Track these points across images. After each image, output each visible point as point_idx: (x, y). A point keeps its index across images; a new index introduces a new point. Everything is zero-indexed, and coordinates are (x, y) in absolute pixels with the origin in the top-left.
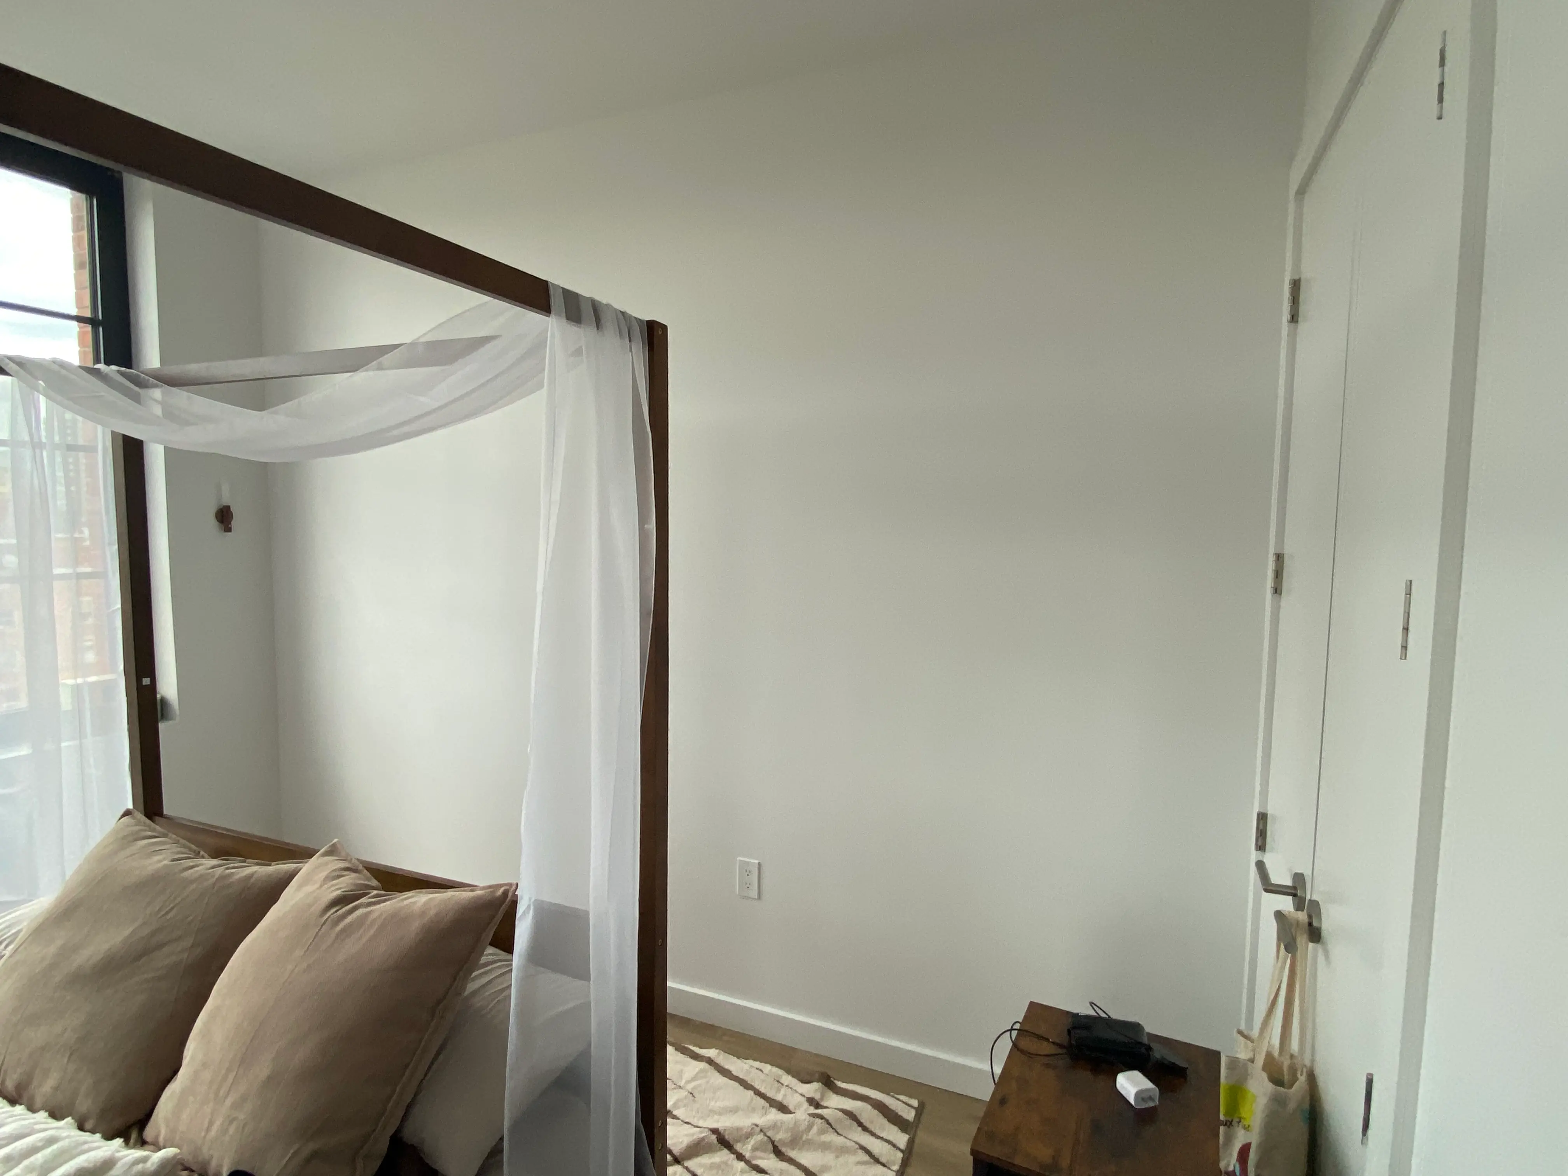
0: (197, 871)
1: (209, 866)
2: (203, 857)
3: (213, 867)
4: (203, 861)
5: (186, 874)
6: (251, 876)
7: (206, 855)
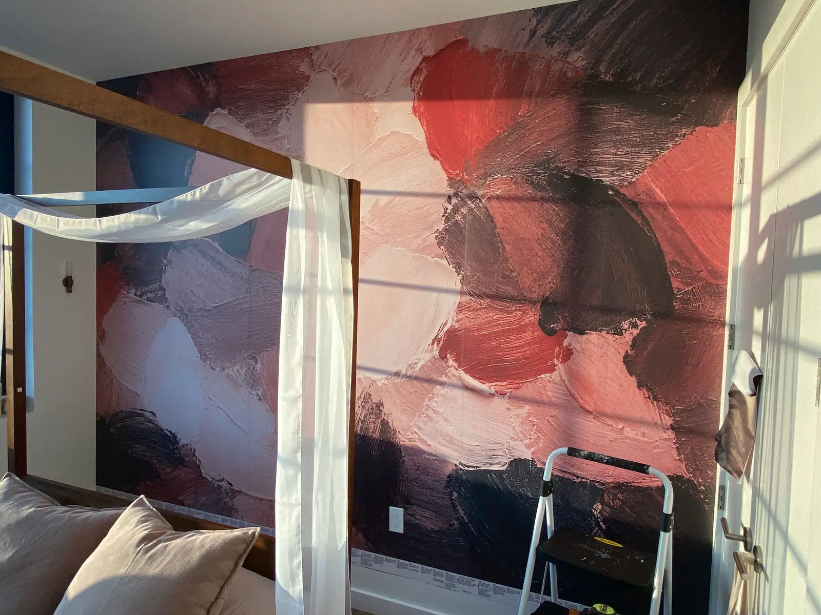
0: (53, 515)
1: (61, 511)
2: (57, 505)
3: (65, 512)
4: (56, 508)
5: (47, 517)
6: (87, 518)
7: (58, 503)
